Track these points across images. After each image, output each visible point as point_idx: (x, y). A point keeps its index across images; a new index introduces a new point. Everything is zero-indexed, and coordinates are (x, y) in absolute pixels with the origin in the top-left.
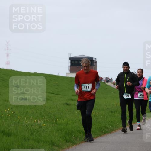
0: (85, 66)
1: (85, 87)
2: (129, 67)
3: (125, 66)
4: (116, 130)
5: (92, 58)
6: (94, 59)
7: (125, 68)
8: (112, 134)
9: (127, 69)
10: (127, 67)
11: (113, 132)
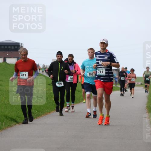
0: (23, 55)
1: (22, 74)
2: (62, 56)
4: (42, 115)
6: (20, 45)
7: (58, 56)
8: (37, 119)
11: (39, 118)
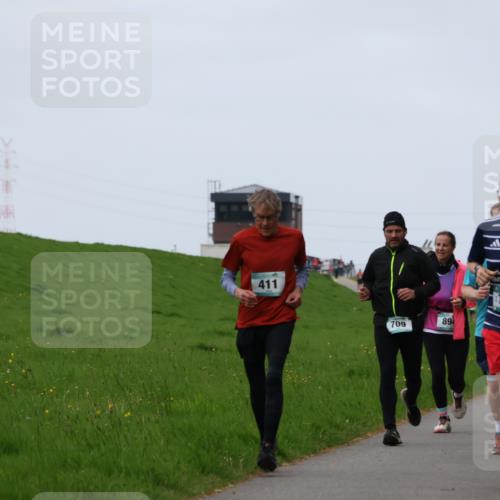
0: (262, 217)
1: (262, 282)
3: (392, 224)
5: (287, 195)
6: (293, 200)
9: (399, 234)
10: (400, 228)
